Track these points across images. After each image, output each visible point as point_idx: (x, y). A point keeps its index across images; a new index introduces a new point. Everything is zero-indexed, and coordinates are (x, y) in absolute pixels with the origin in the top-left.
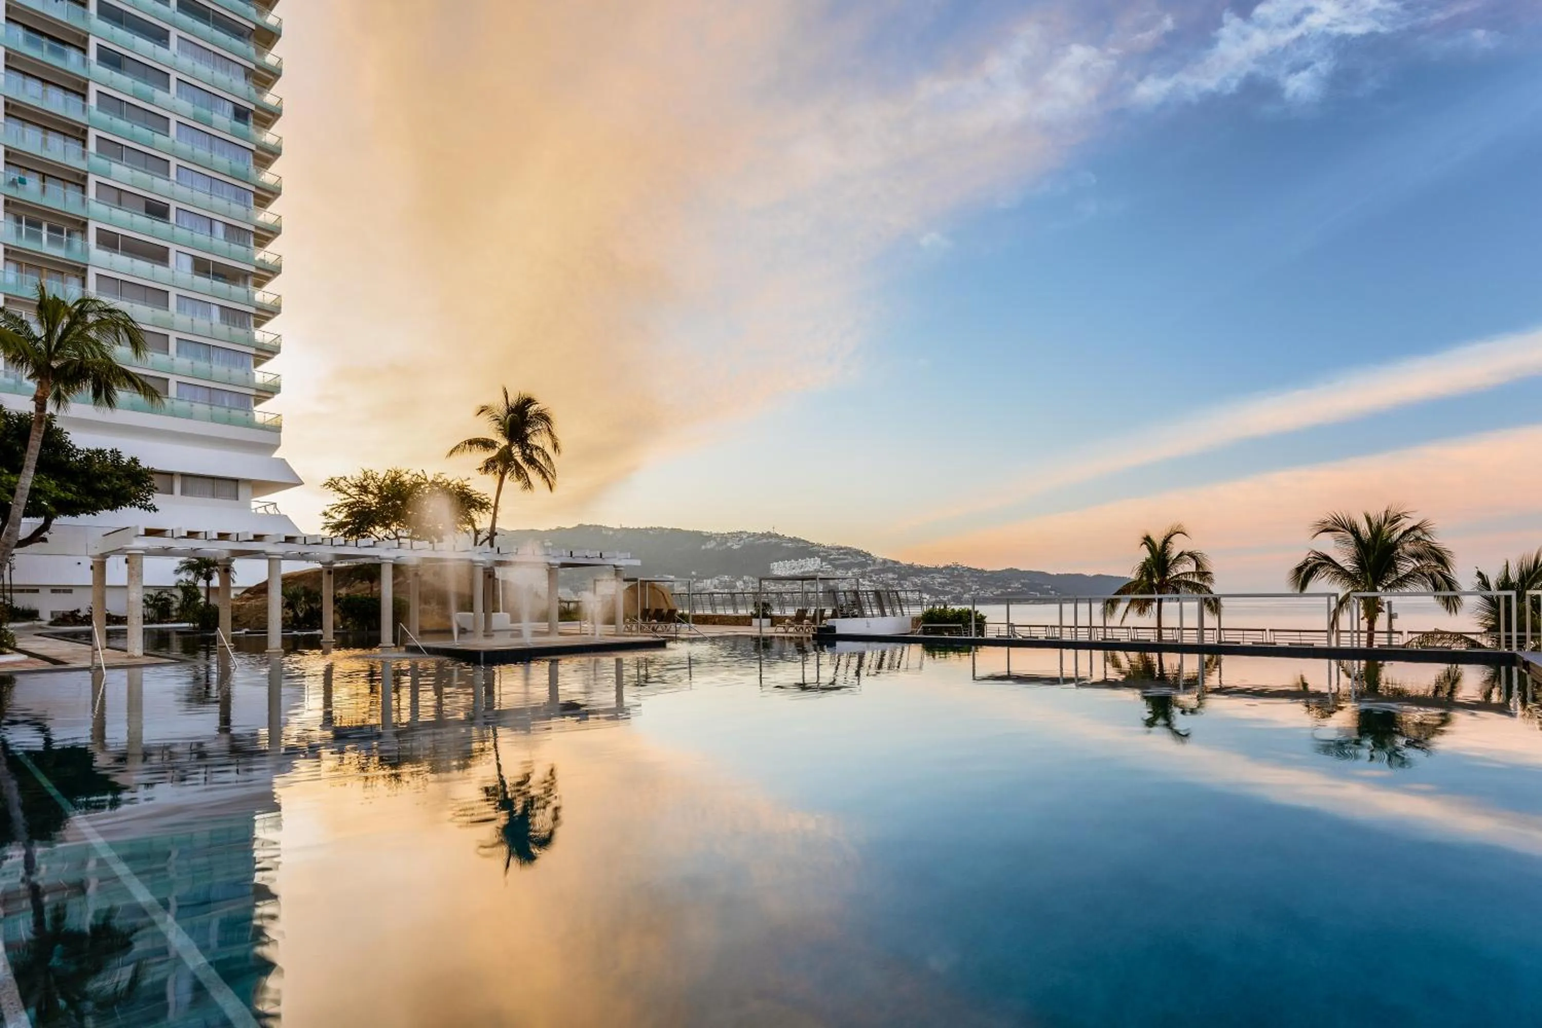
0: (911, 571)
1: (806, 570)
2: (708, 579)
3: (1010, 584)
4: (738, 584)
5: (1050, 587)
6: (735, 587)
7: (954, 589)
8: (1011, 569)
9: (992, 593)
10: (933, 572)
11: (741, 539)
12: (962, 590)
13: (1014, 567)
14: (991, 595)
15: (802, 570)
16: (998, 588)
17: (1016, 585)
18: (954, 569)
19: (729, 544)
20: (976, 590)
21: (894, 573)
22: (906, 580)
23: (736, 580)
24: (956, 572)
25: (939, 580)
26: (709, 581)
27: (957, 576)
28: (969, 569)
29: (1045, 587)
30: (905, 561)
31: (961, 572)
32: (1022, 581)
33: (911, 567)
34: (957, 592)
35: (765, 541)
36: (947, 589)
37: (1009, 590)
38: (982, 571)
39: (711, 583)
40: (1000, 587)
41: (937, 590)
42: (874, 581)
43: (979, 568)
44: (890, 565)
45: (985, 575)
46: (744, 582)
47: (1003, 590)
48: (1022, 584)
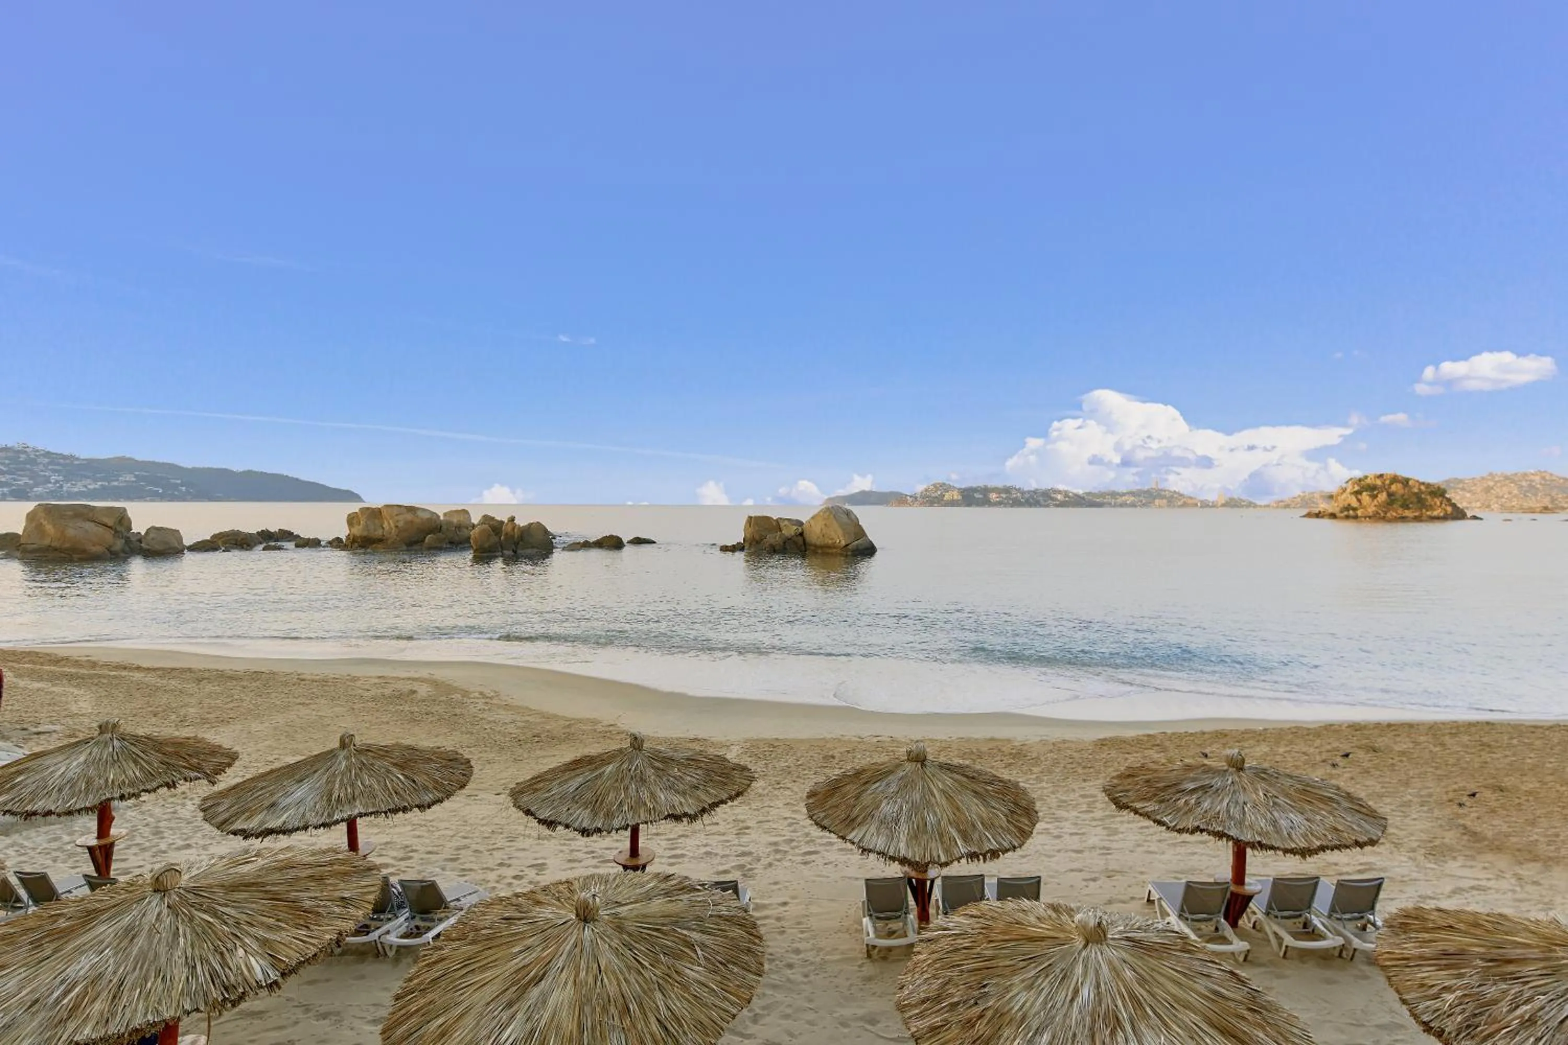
5: (179, 482)
7: (15, 480)
9: (85, 486)
12: (30, 482)
14: (84, 489)
16: (95, 480)
18: (19, 452)
24: (22, 456)
27: (24, 463)
28: (48, 454)
29: (173, 481)
31: (32, 456)
32: (138, 473)
37: (116, 483)
38: (71, 457)
40: (101, 479)
43: (66, 453)
45: (76, 462)
47: (105, 484)
48: (136, 476)
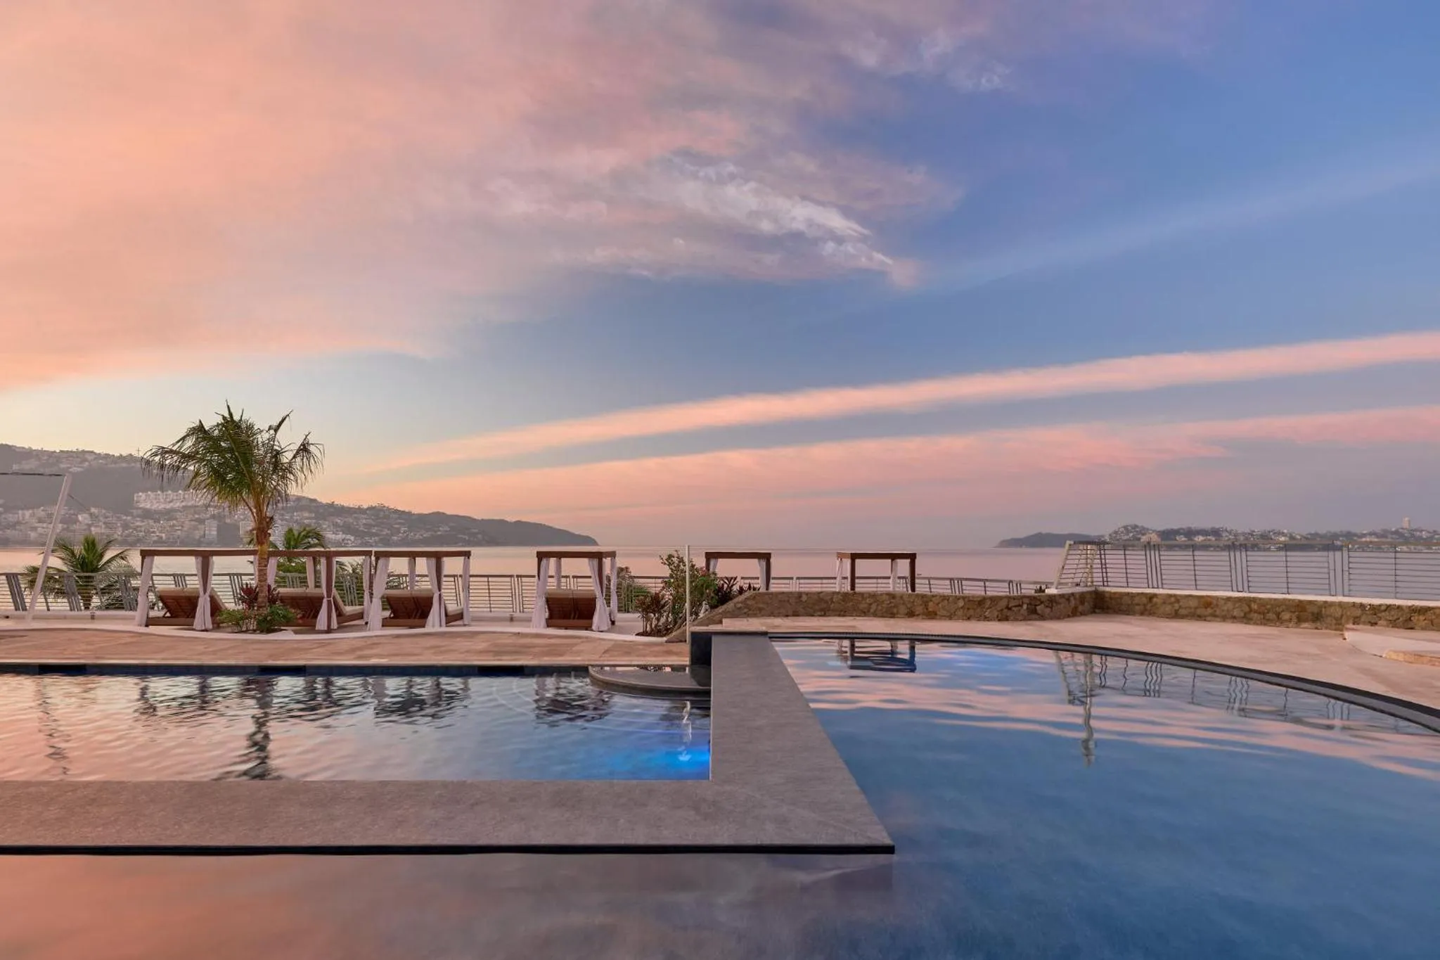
0: (332, 510)
1: (190, 504)
2: (28, 509)
3: (439, 527)
4: (80, 518)
6: (76, 521)
7: (381, 531)
8: (438, 513)
9: (422, 535)
10: (355, 513)
11: (86, 460)
12: (389, 532)
13: (441, 511)
14: (421, 537)
15: (184, 504)
16: (427, 530)
17: (445, 529)
18: (378, 510)
19: (62, 466)
20: (405, 532)
21: (311, 512)
22: (325, 520)
23: (78, 513)
24: (382, 513)
25: (364, 521)
26: (28, 513)
27: (383, 517)
28: (396, 511)
30: (324, 500)
31: (387, 513)
32: (452, 524)
33: (332, 505)
34: (385, 533)
35: (124, 465)
36: (374, 531)
38: (409, 513)
39: (33, 515)
40: (430, 530)
41: (363, 531)
42: (286, 520)
43: (406, 510)
44: (304, 503)
45: (413, 517)
46: (91, 515)
47: (433, 533)
48: (451, 527)
